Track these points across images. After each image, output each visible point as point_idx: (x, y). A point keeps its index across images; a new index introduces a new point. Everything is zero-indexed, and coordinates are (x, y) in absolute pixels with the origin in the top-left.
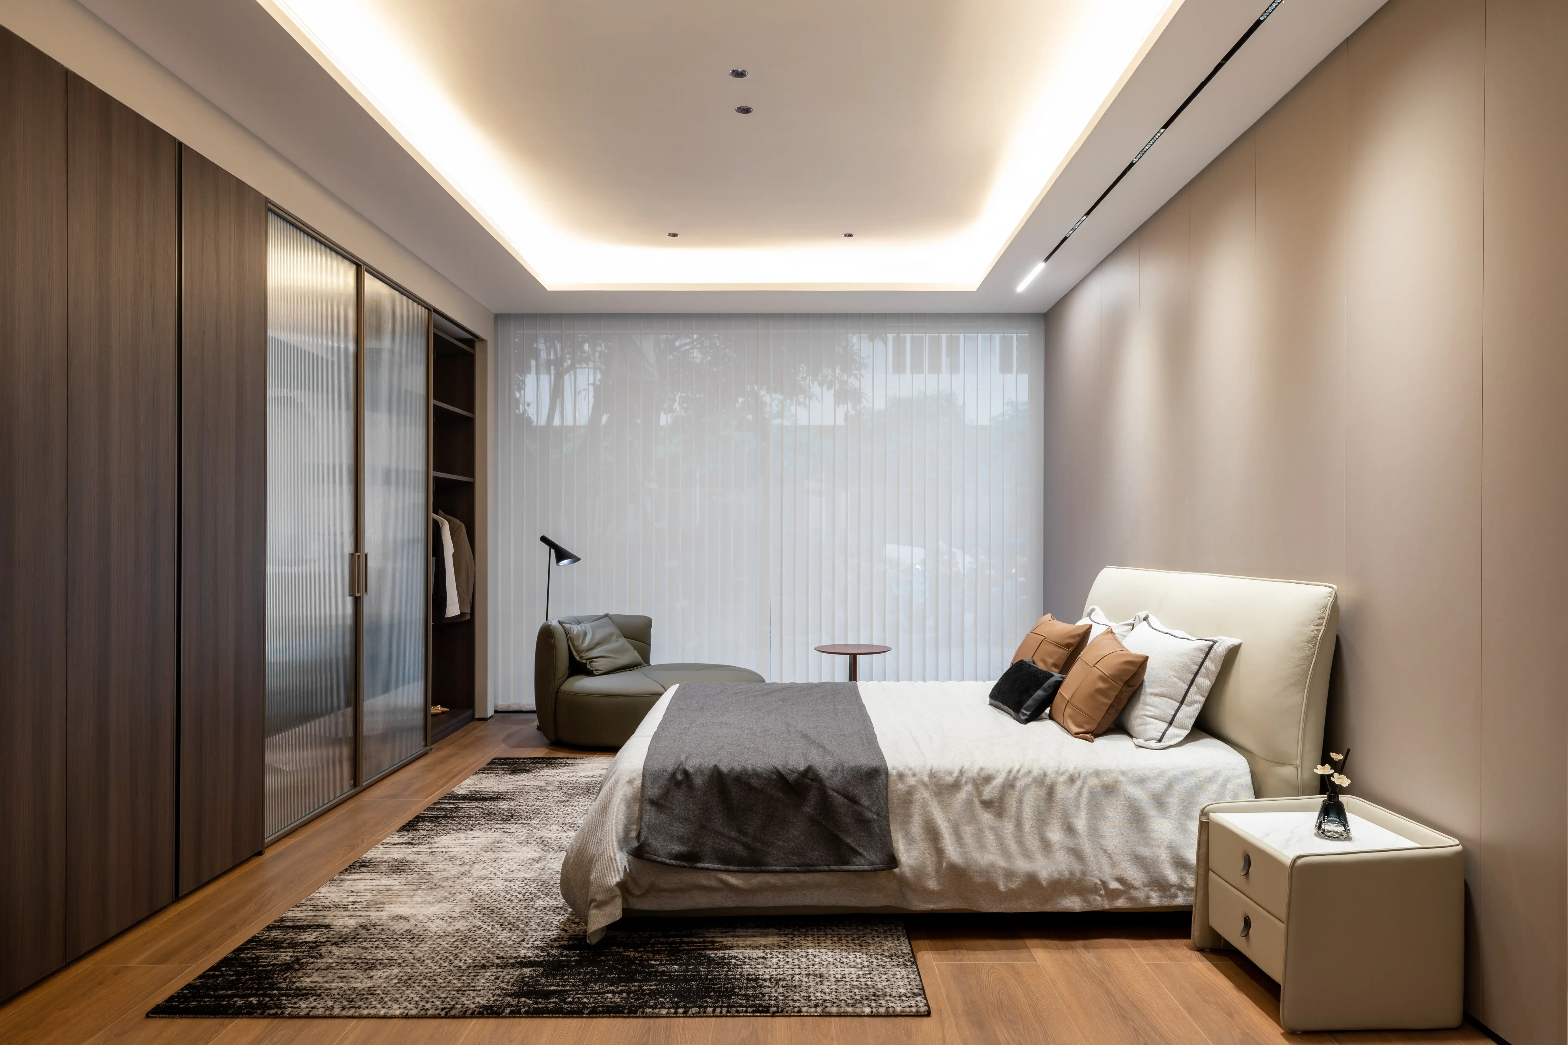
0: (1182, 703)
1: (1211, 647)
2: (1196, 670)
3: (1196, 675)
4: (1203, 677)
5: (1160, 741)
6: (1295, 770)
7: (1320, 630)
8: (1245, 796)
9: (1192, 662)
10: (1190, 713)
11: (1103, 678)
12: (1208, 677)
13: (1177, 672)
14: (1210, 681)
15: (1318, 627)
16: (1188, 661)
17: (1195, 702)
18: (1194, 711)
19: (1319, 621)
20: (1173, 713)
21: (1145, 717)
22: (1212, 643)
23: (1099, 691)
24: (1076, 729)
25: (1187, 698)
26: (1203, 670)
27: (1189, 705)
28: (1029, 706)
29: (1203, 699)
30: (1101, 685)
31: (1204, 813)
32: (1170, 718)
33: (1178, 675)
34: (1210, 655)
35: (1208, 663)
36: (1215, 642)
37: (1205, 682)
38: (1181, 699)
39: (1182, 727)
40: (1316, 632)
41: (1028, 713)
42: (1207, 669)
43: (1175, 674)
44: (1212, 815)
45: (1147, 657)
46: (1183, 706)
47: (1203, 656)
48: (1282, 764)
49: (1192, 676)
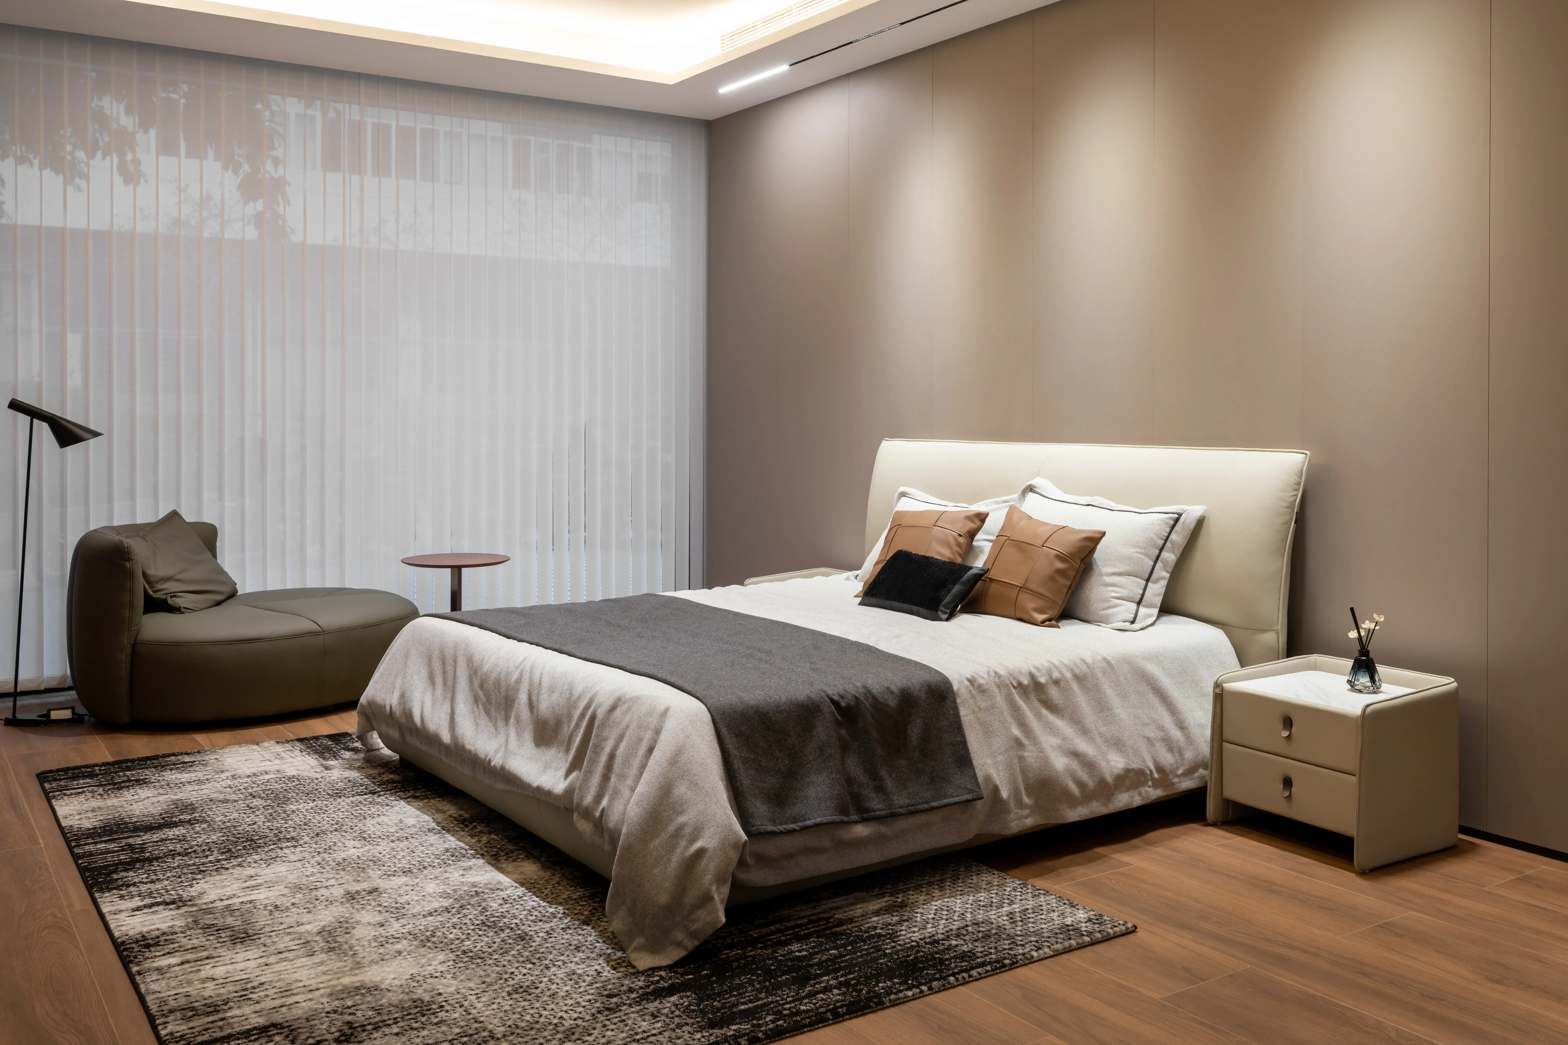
0: (1148, 580)
1: (1177, 521)
2: (1161, 545)
3: (1161, 550)
4: (1168, 551)
5: (1133, 622)
6: (1276, 635)
7: (1297, 495)
8: (1235, 667)
9: (1157, 536)
10: (1156, 591)
11: (1061, 558)
12: (1173, 552)
13: (1142, 548)
14: (1175, 555)
15: (1295, 493)
16: (1153, 536)
17: (1162, 578)
18: (1161, 588)
19: (1296, 487)
20: (1141, 592)
21: (1112, 599)
22: (1176, 516)
23: (1059, 572)
24: (1040, 617)
25: (1154, 574)
26: (1168, 544)
27: (1155, 582)
28: (949, 603)
29: (1168, 575)
30: (1060, 565)
31: (1217, 685)
32: (1138, 597)
33: (1143, 551)
34: (1177, 528)
35: (1174, 536)
36: (1180, 515)
37: (1169, 556)
38: (1147, 576)
39: (1150, 606)
40: (1294, 498)
41: (948, 611)
42: (1172, 543)
43: (1140, 551)
44: (1225, 685)
45: (1105, 532)
46: (1150, 584)
47: (1168, 530)
48: (1264, 631)
49: (1157, 552)
